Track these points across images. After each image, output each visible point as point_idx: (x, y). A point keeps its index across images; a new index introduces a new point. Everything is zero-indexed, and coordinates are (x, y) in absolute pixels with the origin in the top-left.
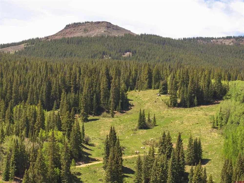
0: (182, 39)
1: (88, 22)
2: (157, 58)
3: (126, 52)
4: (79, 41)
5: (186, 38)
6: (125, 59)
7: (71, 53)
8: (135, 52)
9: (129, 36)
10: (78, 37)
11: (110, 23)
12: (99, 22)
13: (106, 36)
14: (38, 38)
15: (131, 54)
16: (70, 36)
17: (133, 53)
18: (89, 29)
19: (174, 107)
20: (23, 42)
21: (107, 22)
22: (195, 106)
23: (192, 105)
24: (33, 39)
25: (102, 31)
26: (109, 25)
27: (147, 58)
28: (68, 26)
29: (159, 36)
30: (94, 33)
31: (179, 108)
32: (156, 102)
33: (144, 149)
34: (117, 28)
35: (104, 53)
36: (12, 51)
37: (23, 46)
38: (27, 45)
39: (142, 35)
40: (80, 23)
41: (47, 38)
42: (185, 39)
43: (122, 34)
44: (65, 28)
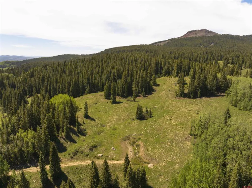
0: (245, 35)
1: (197, 30)
2: (227, 46)
3: (212, 43)
4: (191, 39)
5: (248, 35)
6: (211, 47)
7: (186, 45)
8: (216, 43)
9: (216, 36)
10: (191, 37)
11: (207, 30)
12: (202, 30)
13: (204, 36)
14: (175, 38)
15: (214, 44)
16: (188, 37)
17: (215, 44)
18: (197, 33)
19: (180, 97)
20: (168, 40)
21: (206, 30)
22: (197, 98)
23: (195, 97)
24: (173, 38)
25: (203, 34)
26: (206, 31)
27: (222, 46)
28: (188, 32)
29: (232, 35)
30: (199, 35)
31: (184, 98)
32: (169, 91)
33: (113, 150)
34: (211, 32)
35: (201, 44)
36: (162, 44)
37: (167, 42)
38: (169, 41)
39: (223, 35)
40: (193, 31)
41: (178, 38)
42: (246, 36)
43: (212, 35)
44: (187, 33)
